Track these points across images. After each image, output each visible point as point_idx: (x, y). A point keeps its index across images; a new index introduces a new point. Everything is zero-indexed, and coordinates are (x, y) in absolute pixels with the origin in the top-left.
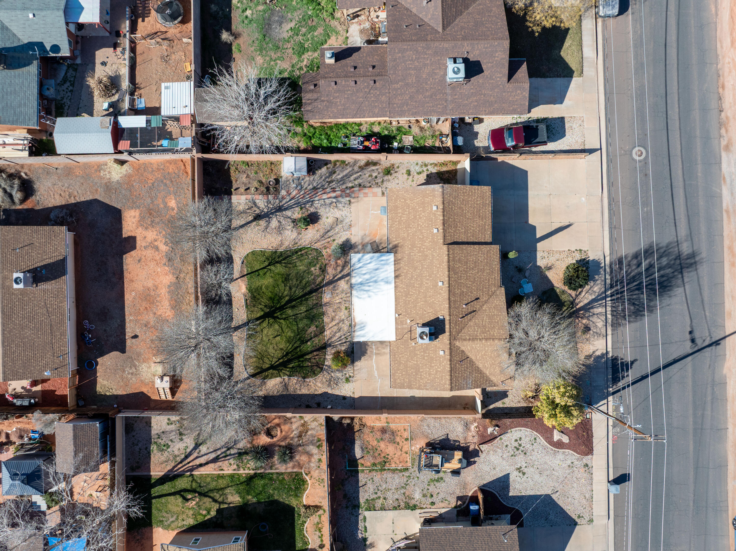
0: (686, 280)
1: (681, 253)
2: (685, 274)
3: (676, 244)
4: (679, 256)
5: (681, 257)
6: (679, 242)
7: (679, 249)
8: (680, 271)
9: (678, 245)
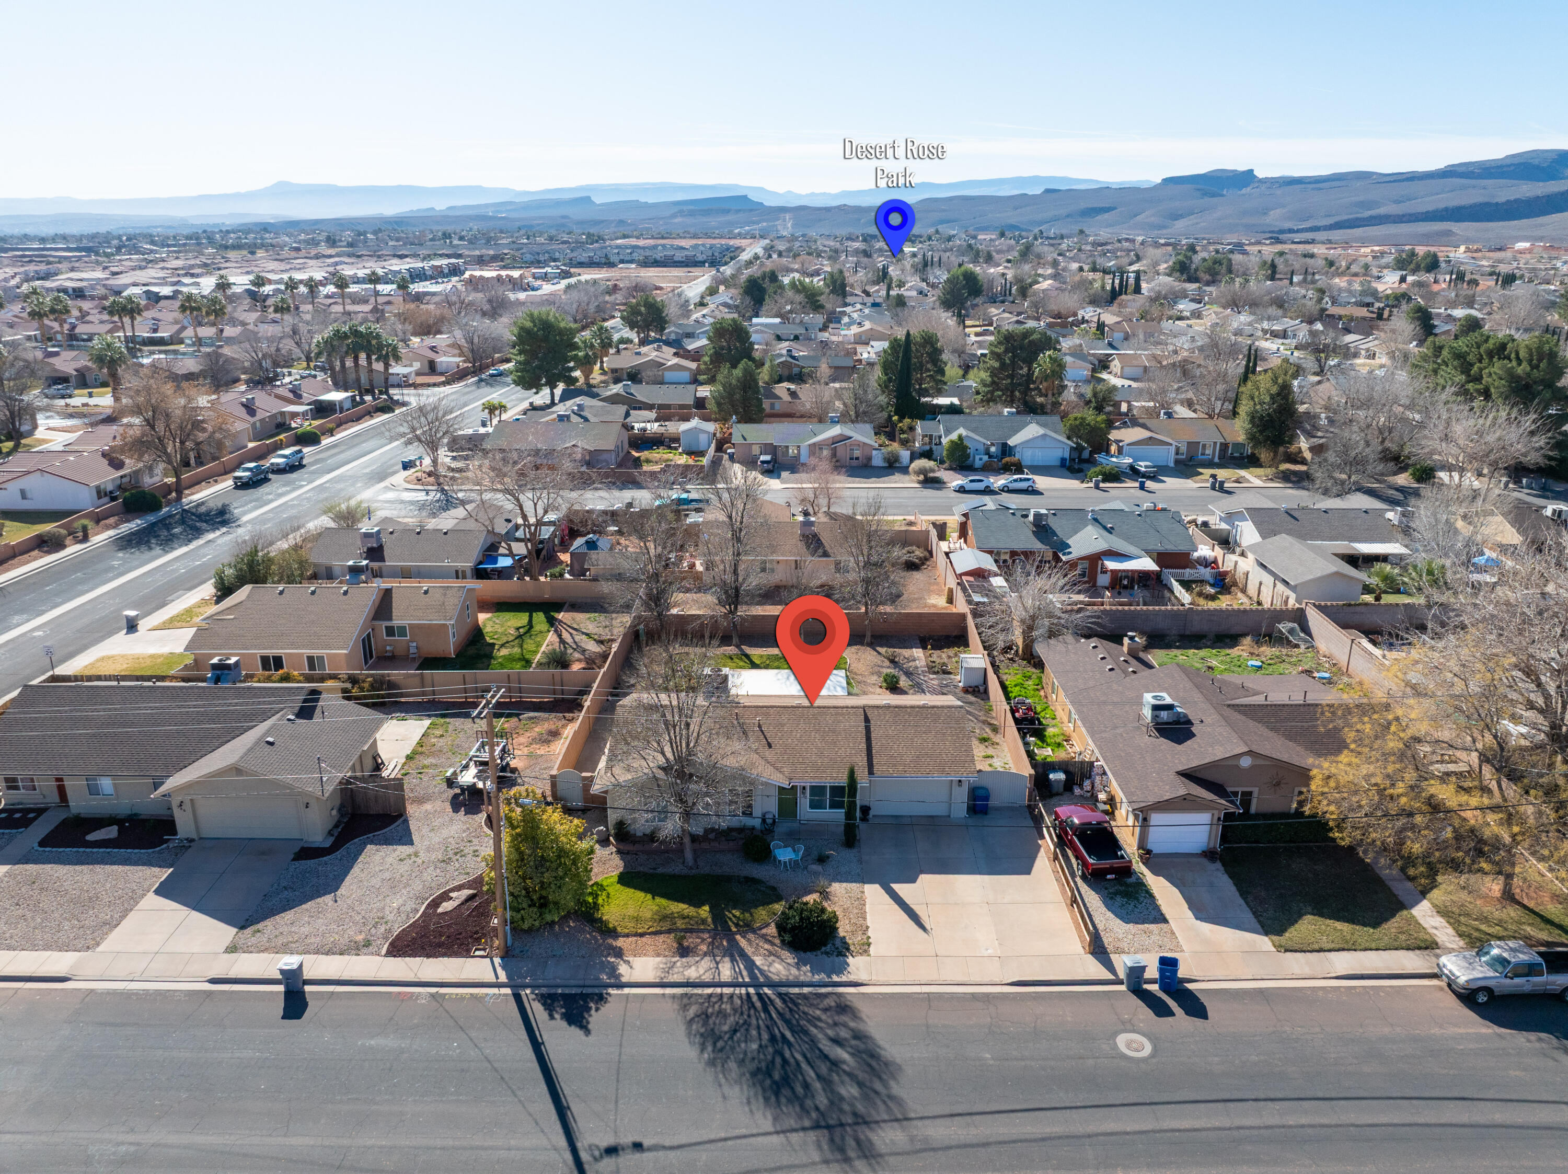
0: (795, 1137)
1: (873, 1125)
2: (812, 1136)
3: (900, 1116)
4: (866, 1123)
5: (864, 1127)
6: (905, 1123)
7: (884, 1121)
8: (823, 1123)
9: (897, 1120)
